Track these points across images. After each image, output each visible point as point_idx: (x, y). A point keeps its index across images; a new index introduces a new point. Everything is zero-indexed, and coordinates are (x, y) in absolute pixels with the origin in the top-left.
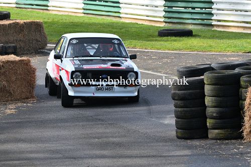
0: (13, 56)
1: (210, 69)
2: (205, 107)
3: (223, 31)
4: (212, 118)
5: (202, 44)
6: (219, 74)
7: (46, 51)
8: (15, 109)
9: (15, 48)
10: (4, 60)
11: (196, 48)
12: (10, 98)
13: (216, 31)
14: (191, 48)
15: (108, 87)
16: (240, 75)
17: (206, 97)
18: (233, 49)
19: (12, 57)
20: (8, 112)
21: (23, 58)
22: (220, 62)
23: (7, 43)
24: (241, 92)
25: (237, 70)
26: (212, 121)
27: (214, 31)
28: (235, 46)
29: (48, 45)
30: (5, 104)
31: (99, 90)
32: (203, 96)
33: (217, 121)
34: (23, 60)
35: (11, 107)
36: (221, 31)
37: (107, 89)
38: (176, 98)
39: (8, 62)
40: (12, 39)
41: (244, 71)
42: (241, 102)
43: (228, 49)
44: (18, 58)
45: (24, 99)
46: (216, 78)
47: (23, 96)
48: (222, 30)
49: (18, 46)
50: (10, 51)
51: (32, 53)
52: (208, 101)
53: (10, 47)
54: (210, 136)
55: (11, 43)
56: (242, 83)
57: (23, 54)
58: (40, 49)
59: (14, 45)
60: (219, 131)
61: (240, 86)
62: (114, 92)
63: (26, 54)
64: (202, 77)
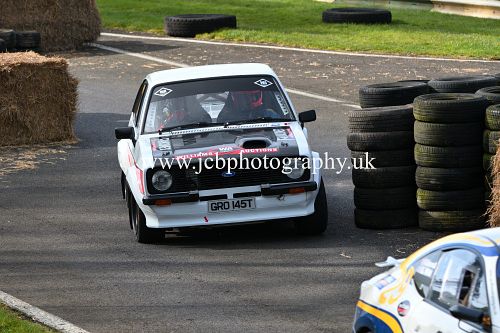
0: (31, 53)
1: (425, 90)
2: (414, 165)
3: (453, 15)
4: (427, 187)
5: (410, 40)
6: (443, 102)
7: (98, 46)
8: (35, 160)
9: (37, 37)
10: (14, 62)
11: (398, 48)
12: (24, 139)
13: (439, 13)
14: (388, 48)
15: (240, 199)
16: (485, 104)
17: (417, 146)
18: (471, 51)
19: (30, 57)
20: (22, 165)
21: (53, 59)
22: (445, 77)
23: (20, 27)
24: (488, 137)
25: (479, 94)
26: (426, 194)
27: (433, 13)
28: (476, 46)
29: (102, 34)
30: (16, 150)
31: (217, 208)
32: (411, 143)
33: (438, 193)
34: (53, 63)
35: (26, 157)
36: (448, 15)
37: (237, 205)
38: (357, 147)
39: (23, 65)
40: (29, 19)
41: (495, 95)
42: (485, 157)
43: (461, 51)
44: (42, 59)
45: (53, 141)
46: (437, 109)
47: (52, 135)
48: (451, 12)
49: (43, 34)
50: (27, 43)
51: (70, 49)
52: (420, 153)
53: (26, 35)
54: (422, 223)
55: (28, 28)
56: (489, 120)
57: (52, 51)
58: (86, 41)
59: (34, 31)
60: (442, 214)
61: (484, 126)
62: (255, 210)
63: (60, 51)
64: (409, 106)
